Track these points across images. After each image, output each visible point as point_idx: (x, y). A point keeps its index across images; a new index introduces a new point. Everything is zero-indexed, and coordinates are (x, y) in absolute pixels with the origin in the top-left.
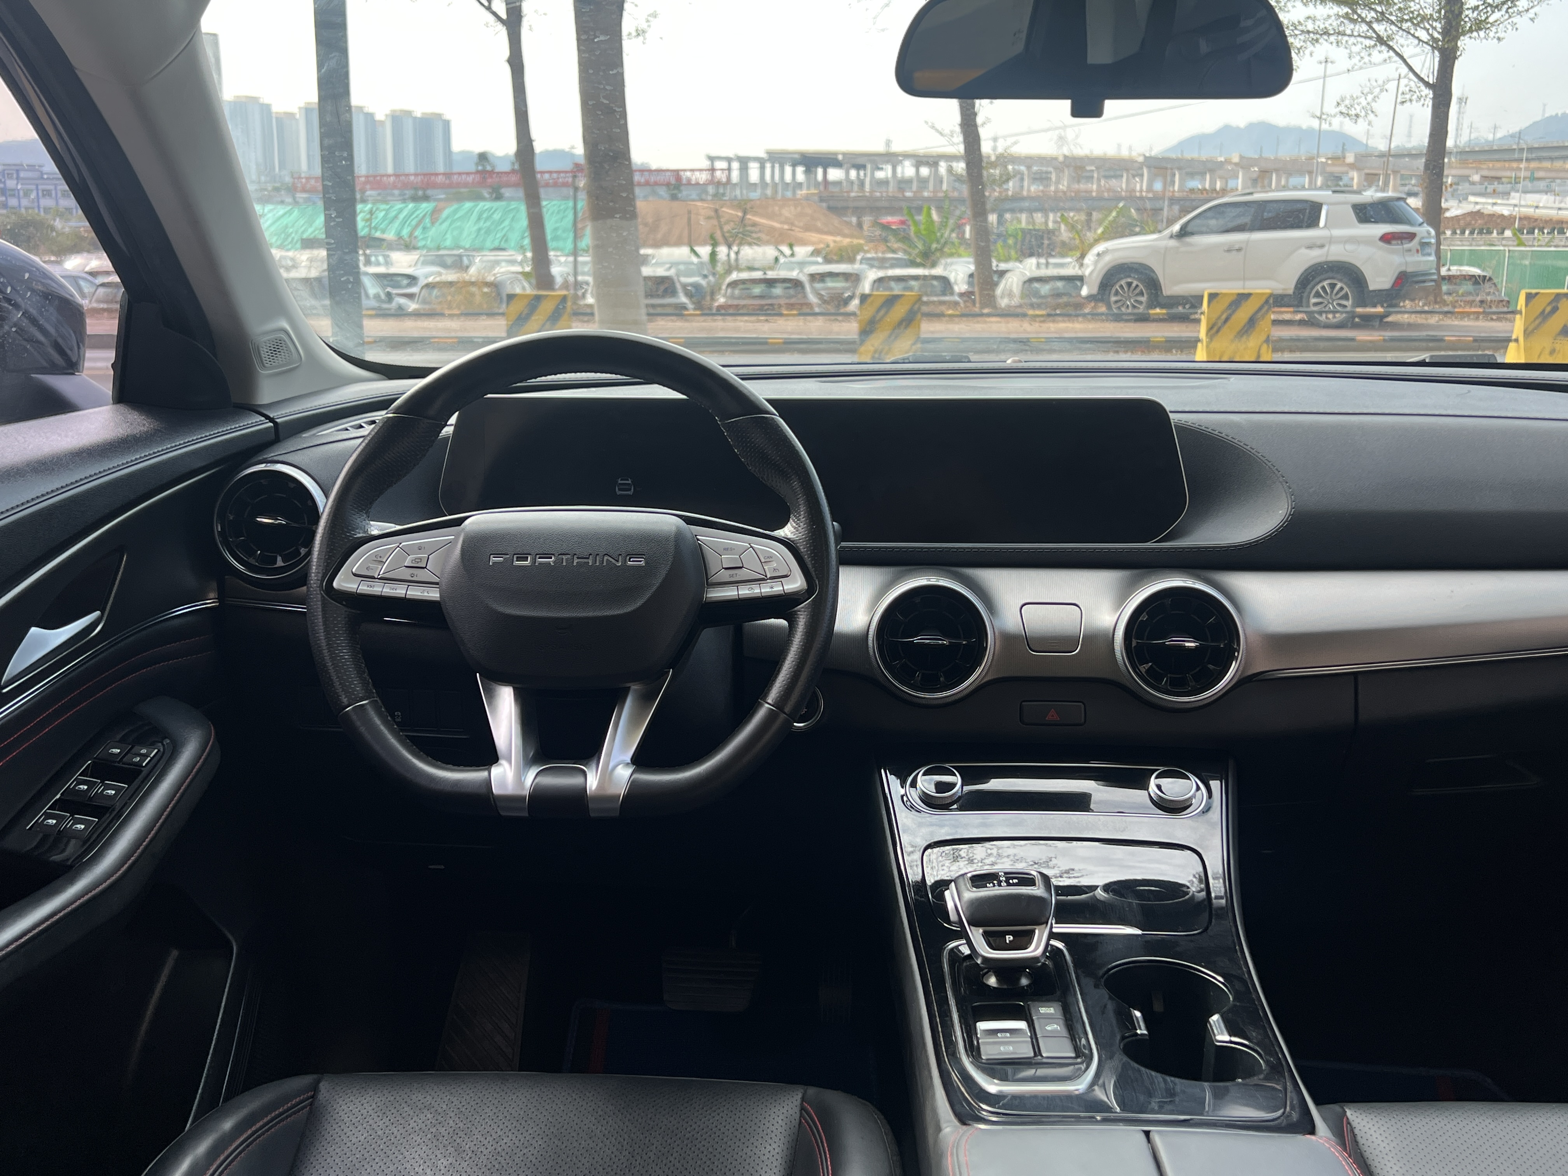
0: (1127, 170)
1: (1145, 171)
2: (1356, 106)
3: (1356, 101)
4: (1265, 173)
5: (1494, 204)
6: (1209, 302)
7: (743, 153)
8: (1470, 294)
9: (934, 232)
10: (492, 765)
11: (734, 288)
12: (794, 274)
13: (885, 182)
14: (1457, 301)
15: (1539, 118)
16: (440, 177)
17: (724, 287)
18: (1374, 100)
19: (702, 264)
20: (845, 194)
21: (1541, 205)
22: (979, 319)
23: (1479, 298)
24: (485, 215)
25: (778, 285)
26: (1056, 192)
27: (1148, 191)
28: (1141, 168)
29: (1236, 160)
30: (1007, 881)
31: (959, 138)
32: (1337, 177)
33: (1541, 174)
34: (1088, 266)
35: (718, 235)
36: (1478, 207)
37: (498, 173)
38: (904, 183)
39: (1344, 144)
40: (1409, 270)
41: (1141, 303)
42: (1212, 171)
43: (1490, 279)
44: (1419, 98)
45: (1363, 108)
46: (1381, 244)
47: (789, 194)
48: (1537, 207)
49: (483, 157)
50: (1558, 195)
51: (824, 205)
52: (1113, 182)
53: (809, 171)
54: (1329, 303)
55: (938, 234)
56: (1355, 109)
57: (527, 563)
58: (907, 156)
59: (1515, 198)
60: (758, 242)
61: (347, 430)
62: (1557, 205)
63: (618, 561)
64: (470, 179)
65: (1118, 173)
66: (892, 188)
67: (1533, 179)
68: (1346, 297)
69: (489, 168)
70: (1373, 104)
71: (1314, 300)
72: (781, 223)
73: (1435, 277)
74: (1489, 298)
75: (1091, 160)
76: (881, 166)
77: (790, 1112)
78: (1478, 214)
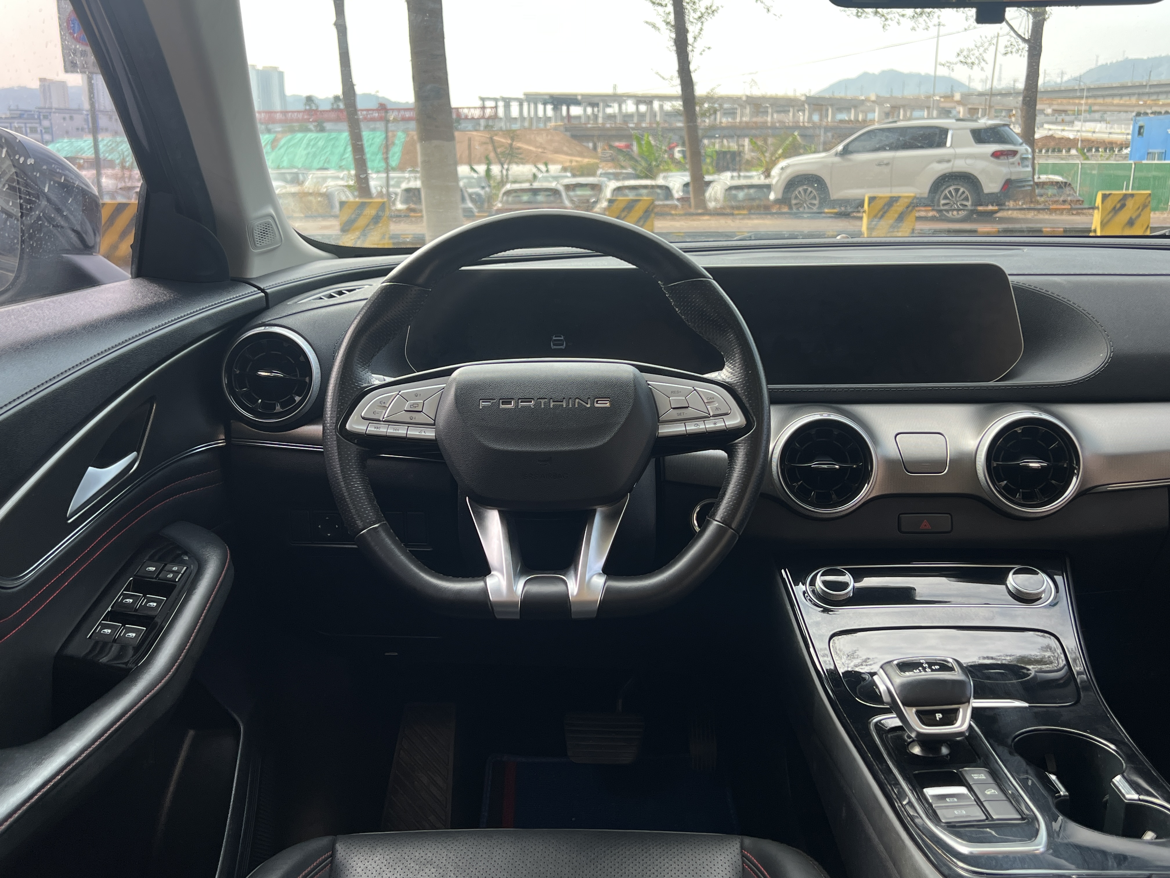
0: (793, 106)
1: (806, 106)
2: (971, 56)
3: (971, 53)
4: (895, 108)
5: (1063, 130)
6: (869, 203)
7: (506, 95)
8: (1055, 195)
9: (653, 153)
10: (486, 576)
11: (508, 196)
12: (553, 185)
13: (612, 117)
14: (1047, 202)
15: (1093, 66)
16: (278, 114)
17: (501, 195)
18: (985, 51)
19: (479, 178)
20: (584, 126)
21: (1097, 130)
22: (695, 217)
23: (1062, 199)
24: (312, 143)
25: (542, 193)
26: (741, 122)
27: (808, 122)
28: (803, 105)
29: (873, 98)
30: (930, 667)
31: (677, 81)
32: (948, 111)
33: (1095, 108)
34: (774, 177)
35: (492, 155)
36: (1051, 133)
37: (321, 111)
38: (628, 117)
39: (952, 86)
40: (1013, 177)
41: (814, 205)
42: (855, 107)
43: (1070, 184)
44: (1018, 50)
45: (977, 57)
46: (992, 159)
47: (541, 125)
48: (1094, 132)
49: (309, 99)
50: (1109, 123)
51: (568, 134)
52: (782, 117)
53: (556, 108)
54: (954, 203)
55: (657, 155)
56: (971, 59)
57: (512, 406)
58: (629, 96)
59: (1078, 125)
60: (523, 161)
61: (321, 298)
62: (1108, 131)
63: (587, 404)
64: (300, 116)
65: (787, 108)
66: (619, 120)
67: (1090, 111)
68: (966, 199)
69: (314, 108)
70: (984, 55)
71: (943, 202)
72: (537, 147)
73: (1032, 183)
74: (1069, 198)
75: (764, 98)
76: (610, 104)
77: (734, 859)
78: (1052, 137)
